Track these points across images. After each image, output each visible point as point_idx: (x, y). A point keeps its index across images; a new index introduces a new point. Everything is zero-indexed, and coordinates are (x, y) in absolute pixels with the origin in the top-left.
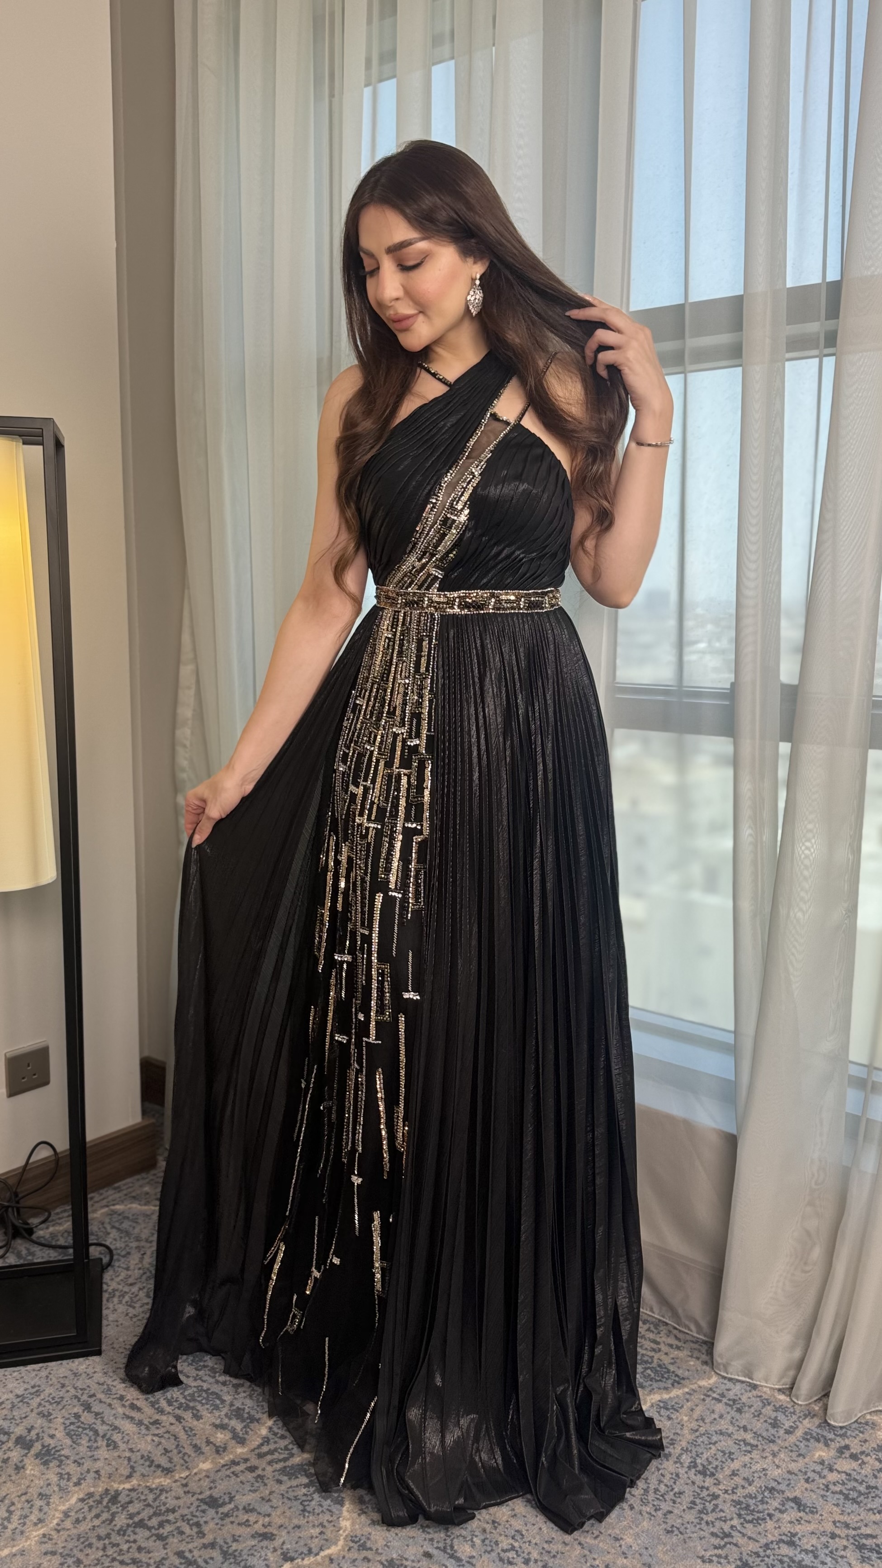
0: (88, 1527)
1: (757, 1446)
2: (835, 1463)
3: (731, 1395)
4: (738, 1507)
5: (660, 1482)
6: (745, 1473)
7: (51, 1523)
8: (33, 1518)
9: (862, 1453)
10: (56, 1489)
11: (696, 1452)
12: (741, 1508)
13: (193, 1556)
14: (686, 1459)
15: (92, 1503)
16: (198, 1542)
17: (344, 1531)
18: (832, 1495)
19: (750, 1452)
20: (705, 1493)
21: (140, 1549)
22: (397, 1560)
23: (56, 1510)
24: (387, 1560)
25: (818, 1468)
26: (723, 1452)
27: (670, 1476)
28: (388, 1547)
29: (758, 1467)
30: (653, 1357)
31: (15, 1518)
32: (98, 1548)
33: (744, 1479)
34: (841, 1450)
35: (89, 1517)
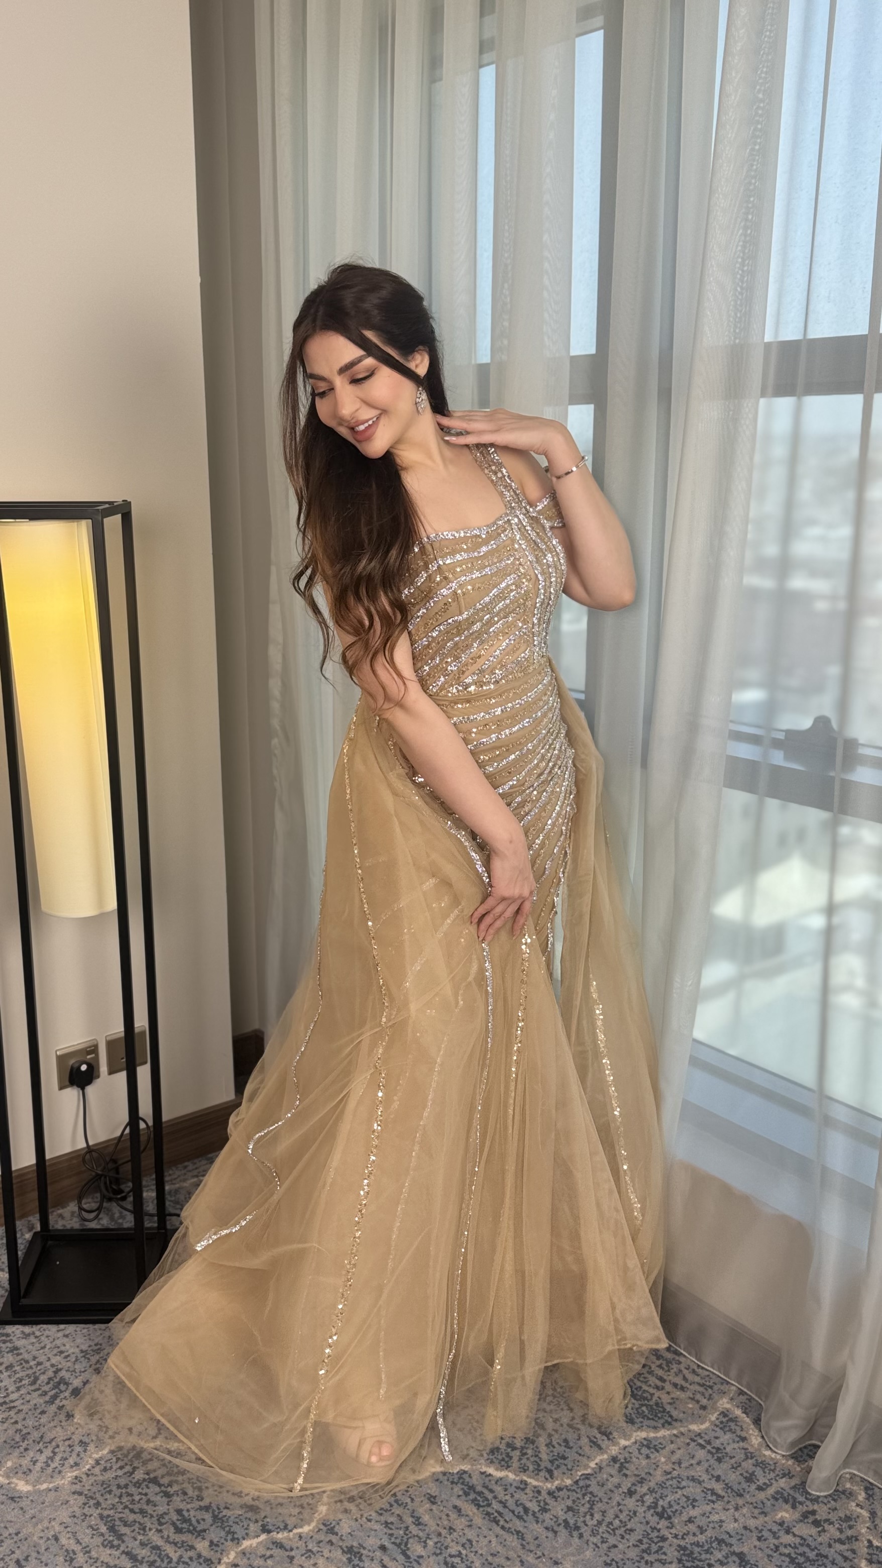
0: (113, 1476)
1: (724, 1497)
2: (794, 1527)
3: (717, 1443)
4: (682, 1552)
5: (617, 1516)
6: (702, 1522)
7: (84, 1467)
8: (71, 1461)
9: (826, 1520)
10: (94, 1438)
11: (662, 1494)
12: (684, 1555)
13: (189, 1515)
14: (649, 1499)
15: (120, 1456)
16: (197, 1504)
17: (319, 1515)
18: (778, 1556)
19: (713, 1502)
20: (656, 1534)
21: (148, 1502)
22: (356, 1547)
23: (90, 1457)
24: (347, 1547)
25: (775, 1528)
26: (688, 1498)
27: (628, 1513)
28: (352, 1535)
29: (715, 1518)
30: (654, 1394)
31: (57, 1458)
32: (115, 1495)
33: (699, 1526)
34: (805, 1515)
35: (114, 1468)
